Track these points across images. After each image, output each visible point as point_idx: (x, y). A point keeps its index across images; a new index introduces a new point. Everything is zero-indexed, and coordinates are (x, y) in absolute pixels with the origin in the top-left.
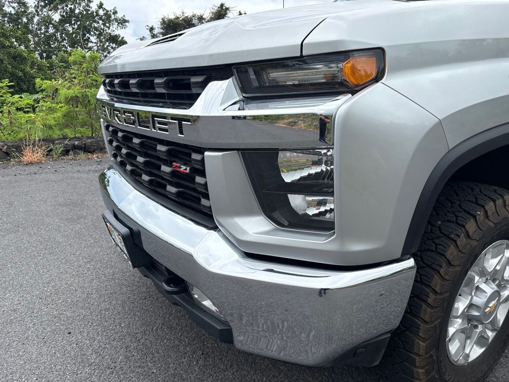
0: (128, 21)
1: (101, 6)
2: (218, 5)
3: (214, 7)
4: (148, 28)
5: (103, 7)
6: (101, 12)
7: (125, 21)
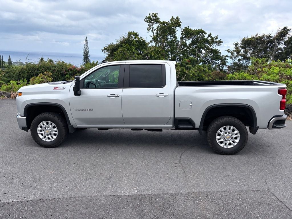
0: (222, 42)
1: (210, 35)
2: (283, 28)
3: (279, 30)
4: (234, 44)
5: (211, 36)
6: (209, 38)
7: (221, 42)
